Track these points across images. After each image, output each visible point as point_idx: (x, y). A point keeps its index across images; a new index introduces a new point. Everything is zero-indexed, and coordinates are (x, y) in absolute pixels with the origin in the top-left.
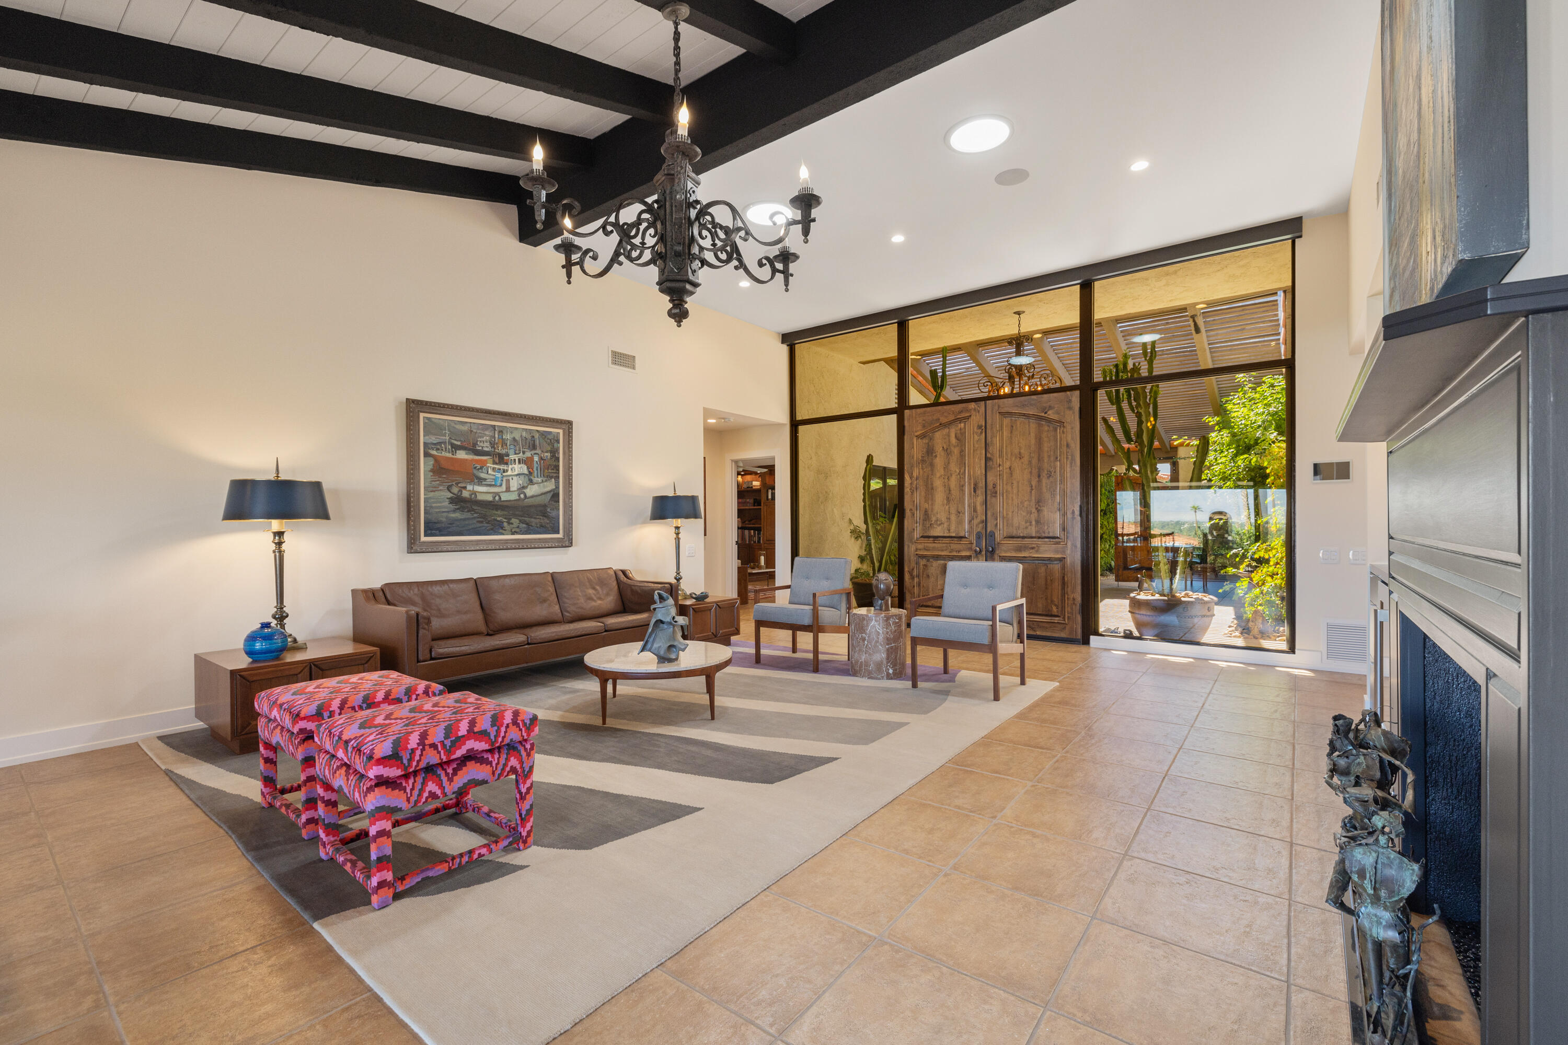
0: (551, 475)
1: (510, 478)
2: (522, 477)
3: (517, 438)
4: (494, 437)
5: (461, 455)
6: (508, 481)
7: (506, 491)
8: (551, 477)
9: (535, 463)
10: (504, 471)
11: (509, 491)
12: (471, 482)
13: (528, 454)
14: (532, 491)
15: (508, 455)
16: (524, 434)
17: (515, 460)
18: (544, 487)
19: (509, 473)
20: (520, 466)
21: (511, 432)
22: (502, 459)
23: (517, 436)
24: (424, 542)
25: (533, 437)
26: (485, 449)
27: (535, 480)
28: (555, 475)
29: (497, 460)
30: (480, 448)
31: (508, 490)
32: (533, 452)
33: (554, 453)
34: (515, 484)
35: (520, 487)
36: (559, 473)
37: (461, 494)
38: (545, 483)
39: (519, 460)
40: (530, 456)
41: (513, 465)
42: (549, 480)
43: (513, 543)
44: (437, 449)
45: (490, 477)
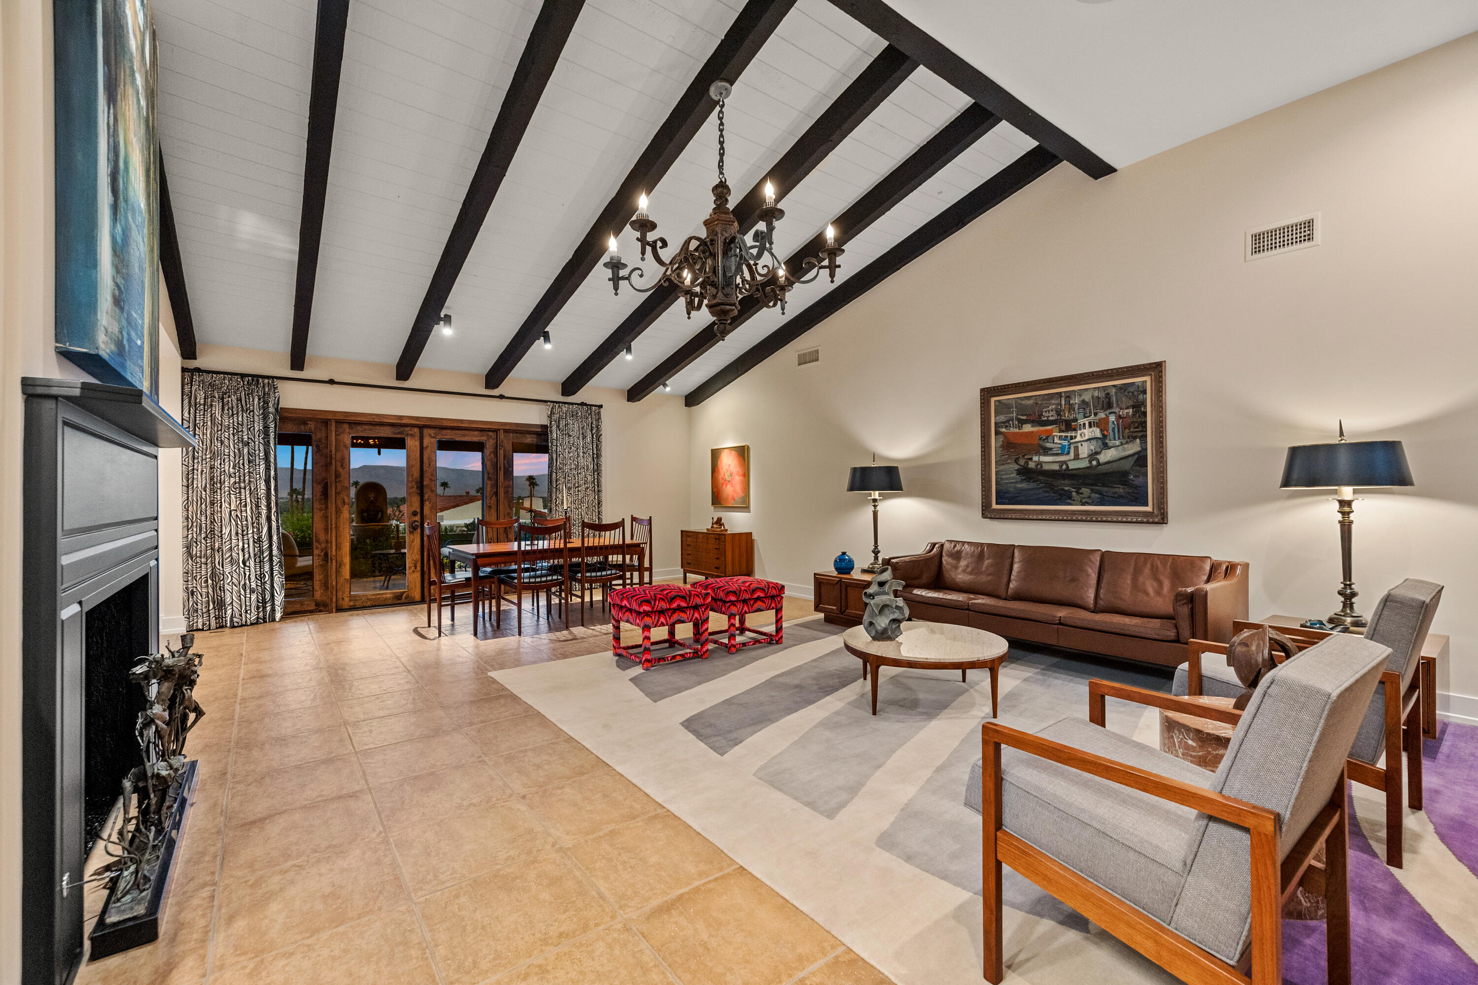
0: (1134, 435)
1: (1079, 445)
2: (1094, 442)
3: (1087, 400)
4: (1061, 404)
5: (1027, 428)
6: (1076, 448)
7: (1074, 459)
8: (1135, 438)
9: (1110, 424)
10: (1072, 438)
11: (1078, 459)
12: (1038, 453)
13: (1102, 415)
14: (1107, 456)
15: (1076, 420)
16: (1096, 394)
17: (1084, 424)
18: (1124, 450)
19: (1078, 439)
20: (1091, 430)
21: (1080, 395)
22: (1069, 426)
23: (1087, 397)
24: (994, 510)
25: (1108, 394)
26: (1051, 418)
27: (1111, 443)
28: (1140, 434)
29: (1063, 428)
30: (1046, 418)
31: (1077, 457)
32: (1107, 412)
33: (1139, 407)
34: (1084, 451)
35: (1090, 452)
36: (1146, 431)
37: (1028, 465)
38: (1126, 446)
39: (1090, 423)
40: (1105, 416)
41: (1083, 430)
42: (1131, 441)
43: (1082, 515)
44: (1006, 427)
45: (1056, 446)
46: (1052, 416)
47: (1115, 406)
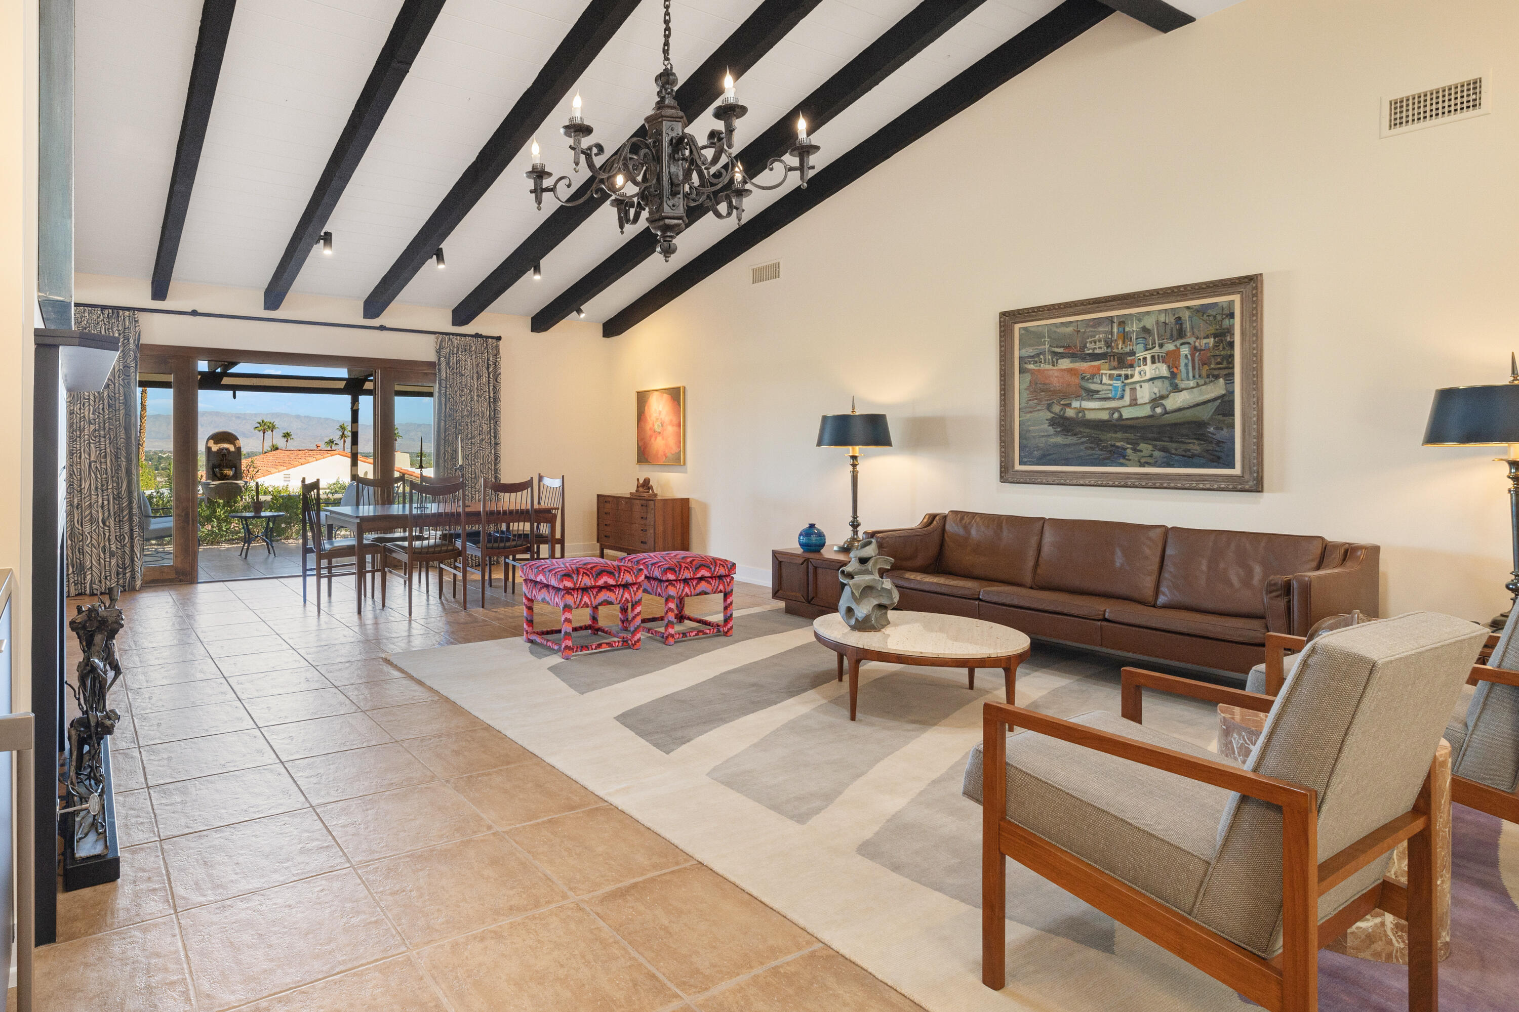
0: (1216, 372)
1: (1138, 386)
2: (1158, 383)
3: (1149, 326)
4: (1112, 333)
5: (1065, 364)
6: (1133, 390)
7: (1130, 405)
8: (1217, 377)
9: (1182, 358)
10: (1127, 377)
11: (1136, 404)
12: (1078, 397)
13: (1170, 347)
14: (1176, 401)
15: (1133, 353)
16: (1162, 319)
17: (1145, 359)
18: (1202, 393)
19: (1137, 378)
20: (1154, 366)
21: (1140, 320)
22: (1123, 361)
23: (1149, 323)
24: (1018, 471)
25: (1180, 319)
26: (1097, 351)
27: (1182, 385)
28: (1226, 372)
29: (1115, 364)
30: (1091, 351)
31: (1134, 403)
32: (1178, 343)
33: (1223, 336)
34: (1145, 394)
35: (1154, 396)
36: (1233, 368)
37: (1064, 413)
38: (1204, 387)
39: (1153, 357)
40: (1174, 348)
41: (1143, 367)
42: (1212, 381)
43: (1140, 479)
44: (1036, 363)
45: (1105, 387)
46: (1100, 348)
47: (1188, 334)
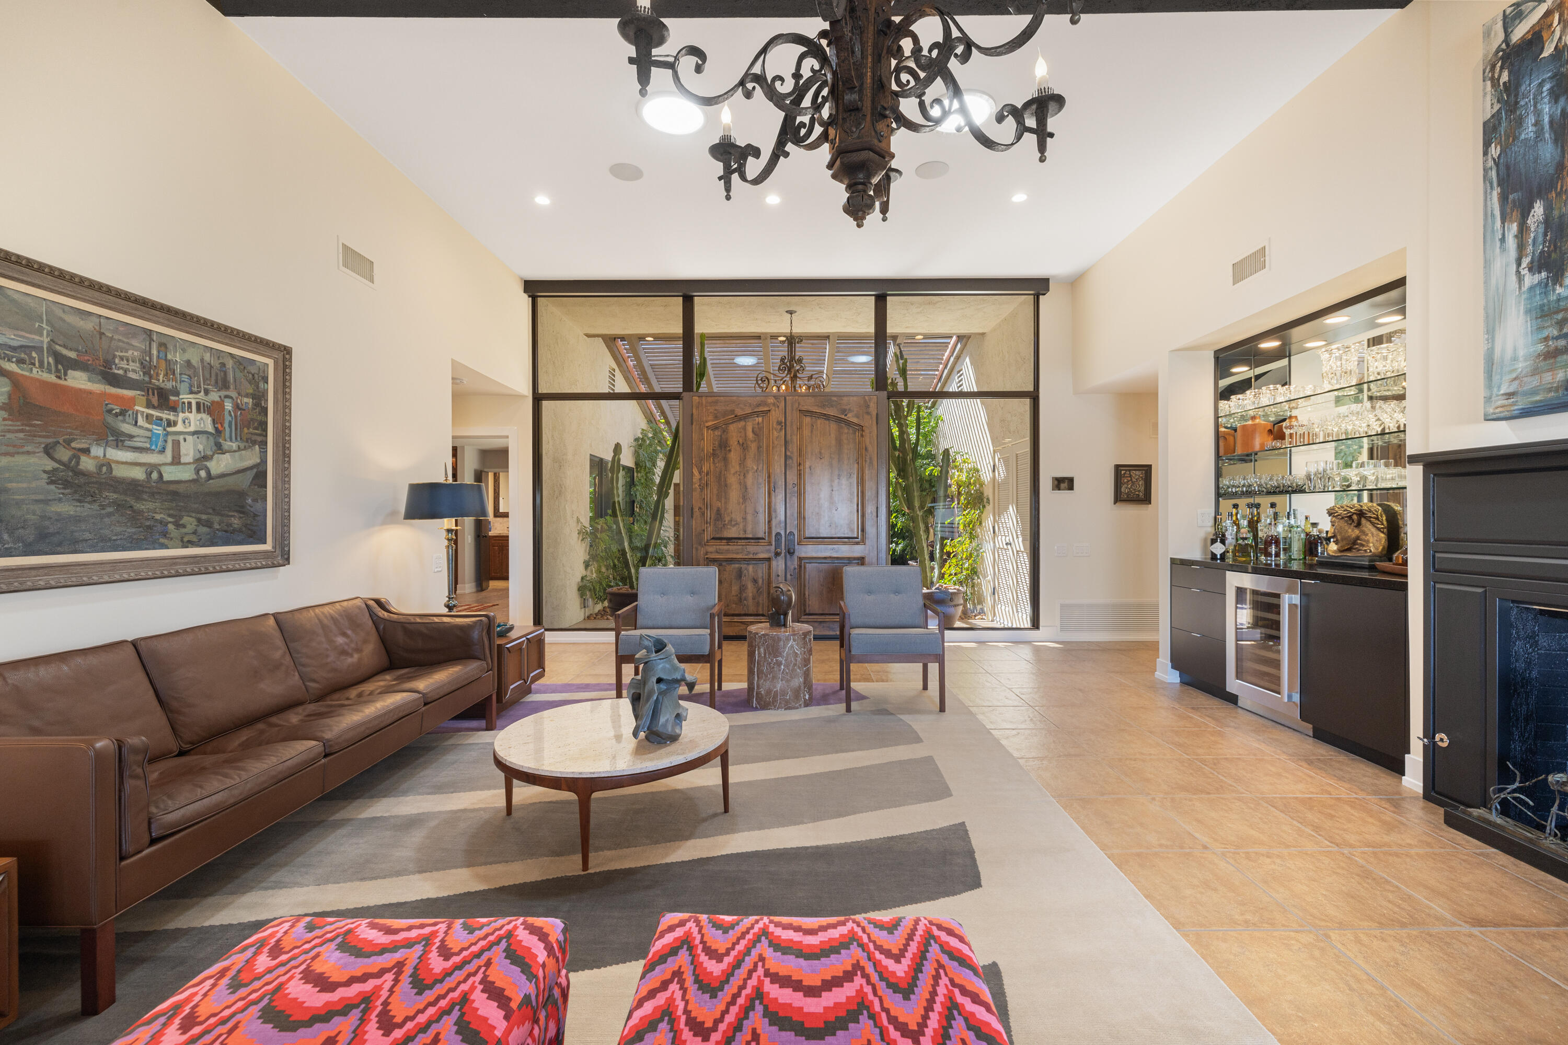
0: (254, 438)
1: (181, 438)
2: (203, 438)
3: (194, 362)
4: (150, 353)
5: (78, 380)
6: (176, 444)
7: (172, 464)
8: (254, 442)
9: (226, 413)
10: (168, 424)
11: (179, 463)
13: (214, 396)
14: (221, 464)
15: (177, 393)
16: (208, 357)
17: (189, 403)
18: (242, 459)
19: (180, 427)
20: (199, 416)
21: (184, 351)
22: (164, 399)
23: (194, 357)
25: (223, 364)
26: (131, 375)
27: (227, 445)
28: (260, 439)
29: (155, 400)
30: (121, 372)
31: (176, 460)
32: (223, 393)
33: (259, 399)
34: (189, 451)
35: (198, 456)
36: (266, 436)
37: (78, 463)
38: (243, 452)
39: (198, 404)
40: (218, 399)
41: (187, 414)
42: (250, 447)
43: (186, 564)
44: (20, 362)
45: (141, 432)
46: (134, 371)
47: (232, 387)
